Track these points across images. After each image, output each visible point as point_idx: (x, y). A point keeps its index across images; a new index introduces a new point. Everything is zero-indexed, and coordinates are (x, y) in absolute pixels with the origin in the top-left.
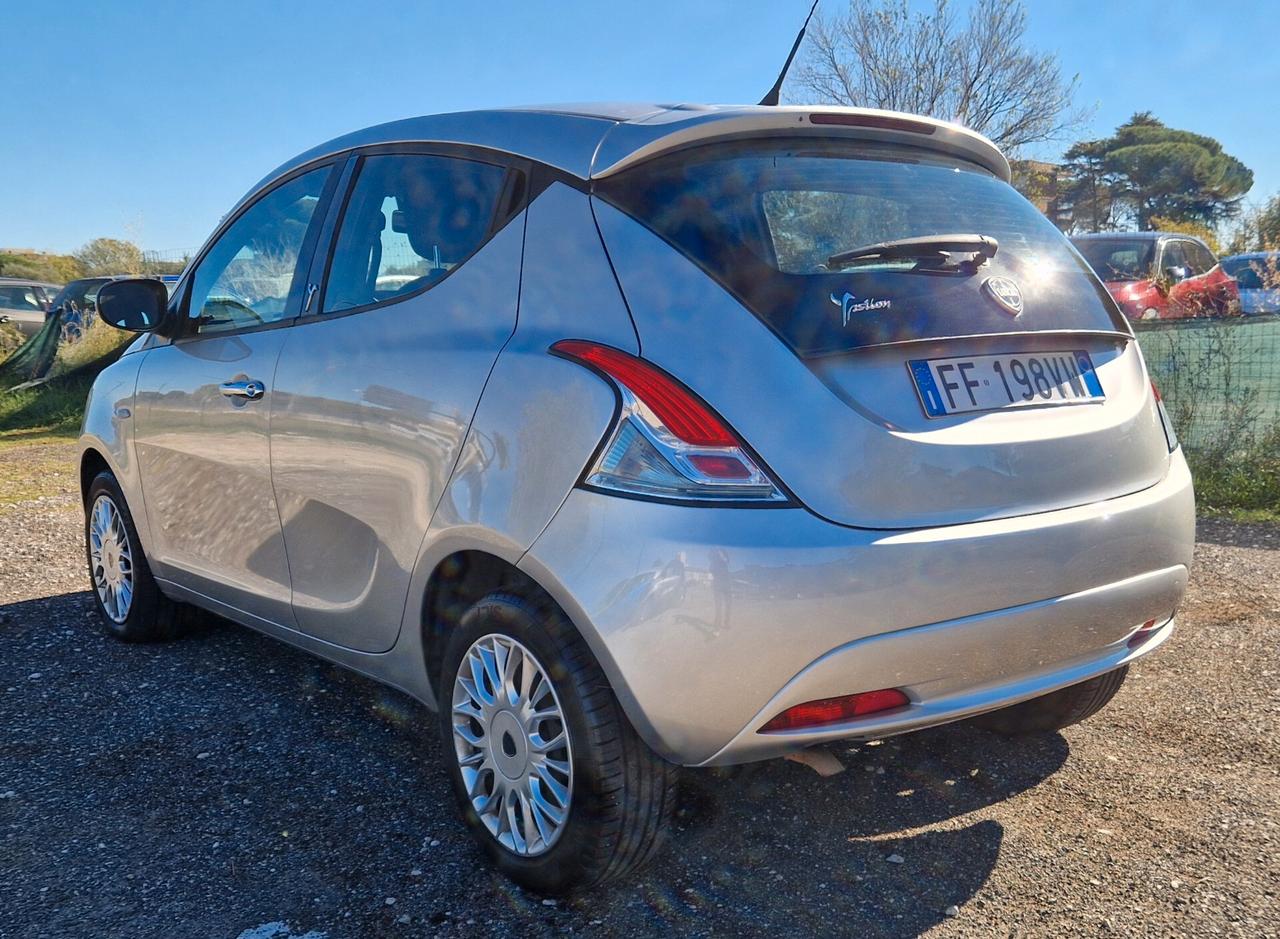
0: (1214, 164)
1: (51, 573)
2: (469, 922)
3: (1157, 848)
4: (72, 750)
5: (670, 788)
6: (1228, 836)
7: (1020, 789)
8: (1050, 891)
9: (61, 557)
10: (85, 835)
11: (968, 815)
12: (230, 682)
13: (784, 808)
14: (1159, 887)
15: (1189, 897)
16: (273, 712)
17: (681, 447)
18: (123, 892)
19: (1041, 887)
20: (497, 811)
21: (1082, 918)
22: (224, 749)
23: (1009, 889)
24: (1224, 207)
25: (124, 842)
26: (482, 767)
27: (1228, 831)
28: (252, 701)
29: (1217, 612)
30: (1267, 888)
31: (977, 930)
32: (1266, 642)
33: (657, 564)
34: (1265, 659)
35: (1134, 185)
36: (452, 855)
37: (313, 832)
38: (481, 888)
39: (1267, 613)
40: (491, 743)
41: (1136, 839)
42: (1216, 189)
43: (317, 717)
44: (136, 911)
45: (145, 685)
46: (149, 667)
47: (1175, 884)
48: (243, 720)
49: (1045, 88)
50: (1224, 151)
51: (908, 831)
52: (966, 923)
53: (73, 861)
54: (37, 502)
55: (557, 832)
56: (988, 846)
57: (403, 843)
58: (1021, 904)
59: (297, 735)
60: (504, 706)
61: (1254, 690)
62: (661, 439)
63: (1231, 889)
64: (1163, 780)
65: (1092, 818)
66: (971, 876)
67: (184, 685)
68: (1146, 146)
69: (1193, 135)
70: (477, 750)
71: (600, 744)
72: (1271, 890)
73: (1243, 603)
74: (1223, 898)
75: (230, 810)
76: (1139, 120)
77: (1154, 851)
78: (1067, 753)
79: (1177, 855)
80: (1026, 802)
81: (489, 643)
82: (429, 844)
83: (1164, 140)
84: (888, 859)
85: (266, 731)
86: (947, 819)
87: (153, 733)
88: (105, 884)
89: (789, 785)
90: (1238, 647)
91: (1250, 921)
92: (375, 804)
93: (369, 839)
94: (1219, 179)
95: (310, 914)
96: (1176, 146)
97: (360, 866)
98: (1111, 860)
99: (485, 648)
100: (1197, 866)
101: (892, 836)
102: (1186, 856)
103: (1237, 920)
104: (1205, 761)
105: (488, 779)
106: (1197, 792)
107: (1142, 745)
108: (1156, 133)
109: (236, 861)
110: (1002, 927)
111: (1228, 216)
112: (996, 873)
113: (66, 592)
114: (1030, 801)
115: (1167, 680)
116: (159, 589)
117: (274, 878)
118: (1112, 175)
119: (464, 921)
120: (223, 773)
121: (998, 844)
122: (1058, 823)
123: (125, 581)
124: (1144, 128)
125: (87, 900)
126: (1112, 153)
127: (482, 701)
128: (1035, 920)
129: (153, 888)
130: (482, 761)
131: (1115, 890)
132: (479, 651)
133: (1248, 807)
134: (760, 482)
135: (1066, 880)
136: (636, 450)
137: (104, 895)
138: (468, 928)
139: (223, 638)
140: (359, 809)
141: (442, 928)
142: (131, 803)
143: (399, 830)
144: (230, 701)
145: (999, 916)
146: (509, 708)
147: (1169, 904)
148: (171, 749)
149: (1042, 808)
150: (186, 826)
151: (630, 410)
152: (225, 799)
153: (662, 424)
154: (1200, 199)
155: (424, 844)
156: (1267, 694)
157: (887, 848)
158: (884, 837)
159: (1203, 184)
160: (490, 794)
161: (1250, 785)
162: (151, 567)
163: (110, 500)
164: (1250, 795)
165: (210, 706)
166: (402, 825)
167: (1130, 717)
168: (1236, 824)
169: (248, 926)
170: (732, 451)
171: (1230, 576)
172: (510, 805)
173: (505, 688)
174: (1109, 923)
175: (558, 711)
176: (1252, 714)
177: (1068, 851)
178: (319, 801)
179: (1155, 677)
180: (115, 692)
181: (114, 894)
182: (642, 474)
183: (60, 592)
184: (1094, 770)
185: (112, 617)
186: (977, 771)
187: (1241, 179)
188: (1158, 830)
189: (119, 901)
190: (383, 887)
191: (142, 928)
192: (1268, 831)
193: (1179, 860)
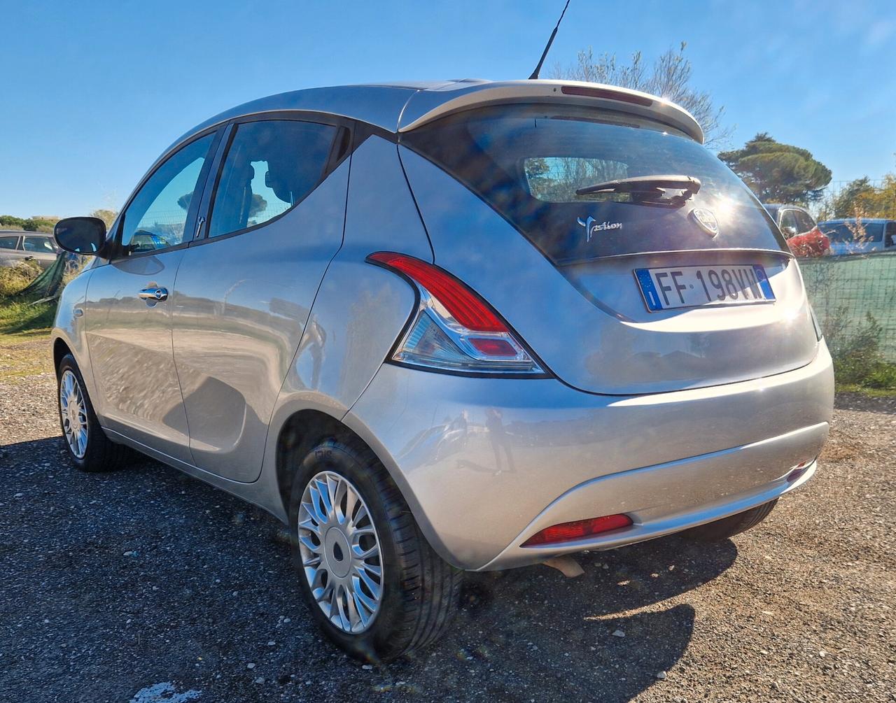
0: (807, 166)
1: (41, 424)
2: (307, 683)
3: (806, 626)
4: (37, 548)
5: (456, 585)
6: (856, 616)
7: (705, 581)
8: (732, 659)
9: (49, 413)
10: (36, 612)
11: (669, 600)
12: (154, 500)
13: (538, 594)
14: (811, 656)
15: (833, 663)
16: (181, 521)
17: (464, 332)
18: (57, 657)
19: (725, 657)
20: (330, 600)
21: (757, 680)
22: (144, 548)
23: (702, 657)
24: (813, 194)
25: (63, 619)
26: (319, 568)
27: (856, 613)
28: (167, 514)
29: (830, 454)
30: (889, 657)
31: (681, 690)
32: (866, 474)
33: (447, 419)
34: (867, 486)
35: (757, 180)
36: (299, 630)
37: (200, 611)
38: (318, 656)
39: (863, 454)
40: (325, 550)
41: (791, 619)
42: (808, 182)
43: (212, 526)
44: (64, 672)
45: (94, 502)
46: (99, 489)
47: (822, 654)
48: (160, 526)
49: (702, 115)
50: (813, 158)
51: (626, 612)
52: (672, 684)
53: (24, 632)
54: (39, 376)
55: (372, 617)
56: (685, 623)
57: (264, 620)
58: (711, 669)
59: (196, 538)
60: (334, 524)
61: (862, 508)
62: (449, 326)
63: (863, 658)
64: (805, 574)
65: (757, 603)
66: (674, 647)
67: (121, 501)
68: (764, 155)
69: (794, 148)
70: (316, 555)
71: (403, 555)
72: (891, 659)
73: (847, 447)
74: (858, 665)
75: (142, 594)
76: (760, 138)
77: (804, 628)
78: (736, 554)
79: (821, 631)
80: (710, 590)
81: (323, 478)
82: (282, 621)
83: (775, 151)
84: (613, 634)
85: (174, 536)
86: (654, 603)
87: (94, 536)
88: (45, 651)
89: (541, 577)
90: (847, 477)
91: (880, 683)
92: (246, 590)
93: (239, 617)
94: (810, 176)
95: (191, 675)
96: (782, 155)
97: (232, 638)
98: (774, 635)
99: (321, 481)
100: (836, 640)
101: (615, 616)
102: (828, 631)
103: (870, 683)
104: (834, 560)
105: (324, 577)
106: (830, 583)
107: (789, 548)
108: (770, 146)
109: (142, 633)
110: (699, 687)
111: (816, 200)
112: (692, 644)
113: (49, 436)
114: (713, 589)
115: (800, 501)
116: (105, 435)
117: (169, 647)
118: (742, 173)
119: (304, 682)
120: (141, 566)
121: (692, 622)
122: (734, 607)
123: (83, 429)
124: (763, 143)
125: (30, 664)
126: (744, 159)
127: (319, 520)
128: (723, 682)
129: (79, 655)
130: (319, 564)
131: (779, 659)
132: (317, 484)
133: (867, 594)
134: (524, 359)
135: (743, 650)
136: (430, 334)
137: (43, 660)
138: (306, 688)
139: (153, 469)
140: (235, 594)
141: (287, 687)
142: (73, 588)
143: (261, 610)
144: (152, 513)
145: (696, 679)
146: (338, 525)
147: (818, 669)
148: (106, 548)
149: (721, 594)
150: (109, 606)
151: (426, 304)
152: (140, 586)
153: (450, 316)
154: (798, 189)
155: (279, 621)
156: (871, 511)
157: (612, 624)
158: (610, 617)
159: (801, 180)
160: (325, 587)
161: (867, 577)
162: (99, 420)
163: (72, 373)
164: (868, 585)
165: (138, 517)
166: (265, 606)
167: (778, 527)
168: (860, 607)
169: (144, 686)
170: (503, 335)
171: (836, 429)
172: (339, 596)
173: (335, 511)
174: (777, 685)
175: (372, 529)
176: (863, 526)
177: (742, 628)
178: (207, 588)
179: (792, 499)
180: (73, 507)
181: (50, 659)
182: (435, 352)
183: (45, 437)
184: (756, 566)
185: (75, 454)
186: (673, 567)
187: (823, 176)
188: (806, 612)
189: (53, 665)
190: (247, 655)
191: (67, 687)
192: (884, 612)
193: (823, 635)
